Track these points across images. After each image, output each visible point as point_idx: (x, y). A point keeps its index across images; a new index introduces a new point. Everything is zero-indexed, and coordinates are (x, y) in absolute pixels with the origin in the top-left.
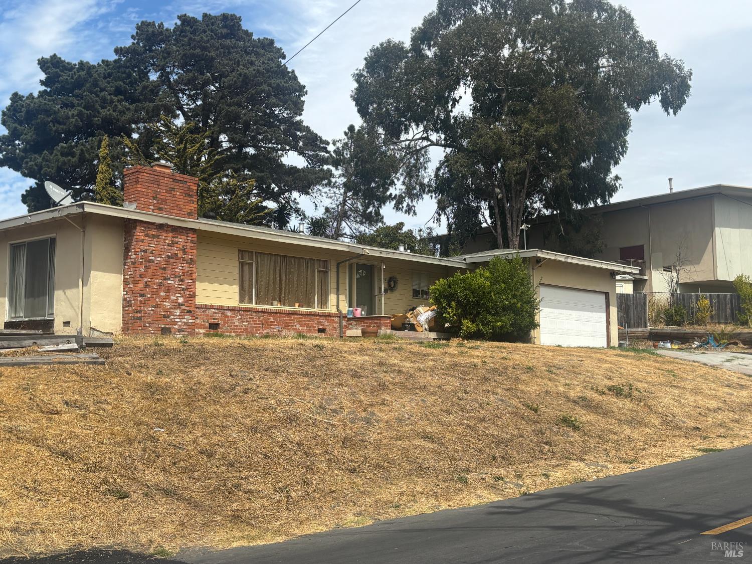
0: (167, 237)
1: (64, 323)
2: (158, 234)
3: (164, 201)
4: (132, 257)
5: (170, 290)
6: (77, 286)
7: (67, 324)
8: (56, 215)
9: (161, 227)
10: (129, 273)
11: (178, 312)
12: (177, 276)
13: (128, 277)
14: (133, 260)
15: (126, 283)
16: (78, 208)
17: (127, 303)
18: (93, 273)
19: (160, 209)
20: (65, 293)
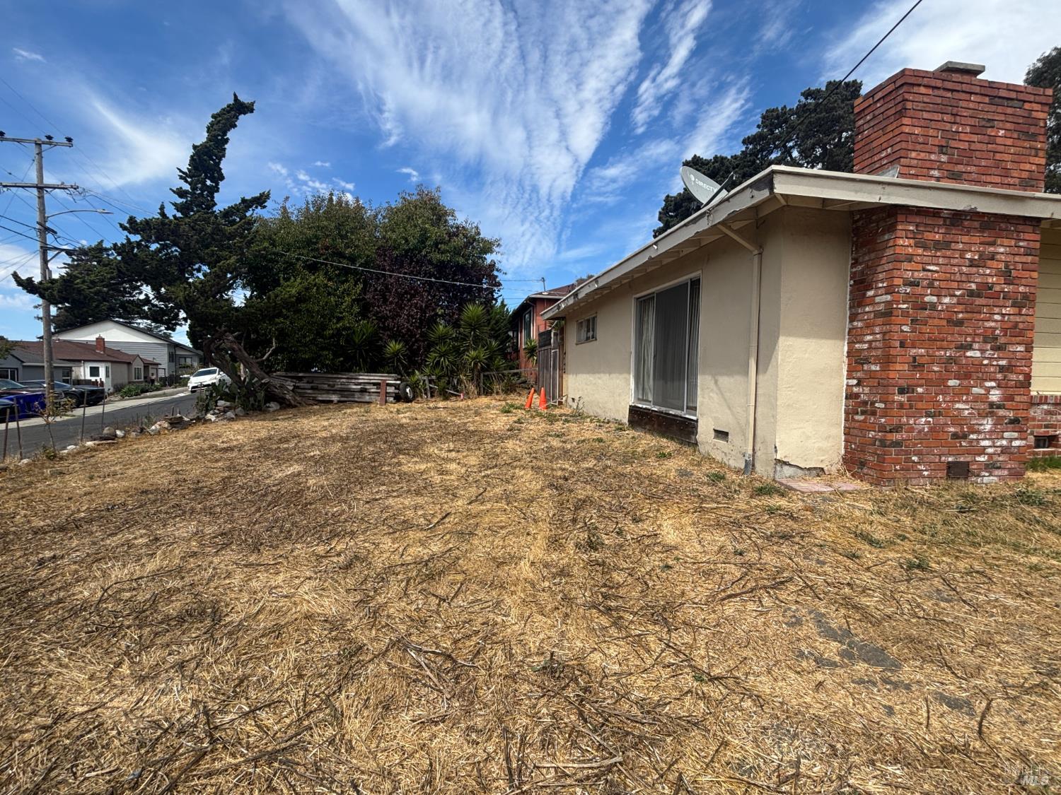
0: (970, 245)
1: (715, 431)
2: (948, 238)
3: (968, 155)
4: (878, 299)
5: (971, 373)
6: (746, 373)
7: (721, 434)
8: (703, 225)
9: (956, 218)
10: (869, 338)
11: (987, 425)
12: (990, 338)
13: (866, 346)
14: (881, 307)
15: (856, 360)
16: (755, 193)
17: (856, 406)
18: (784, 342)
19: (955, 177)
20: (716, 382)
